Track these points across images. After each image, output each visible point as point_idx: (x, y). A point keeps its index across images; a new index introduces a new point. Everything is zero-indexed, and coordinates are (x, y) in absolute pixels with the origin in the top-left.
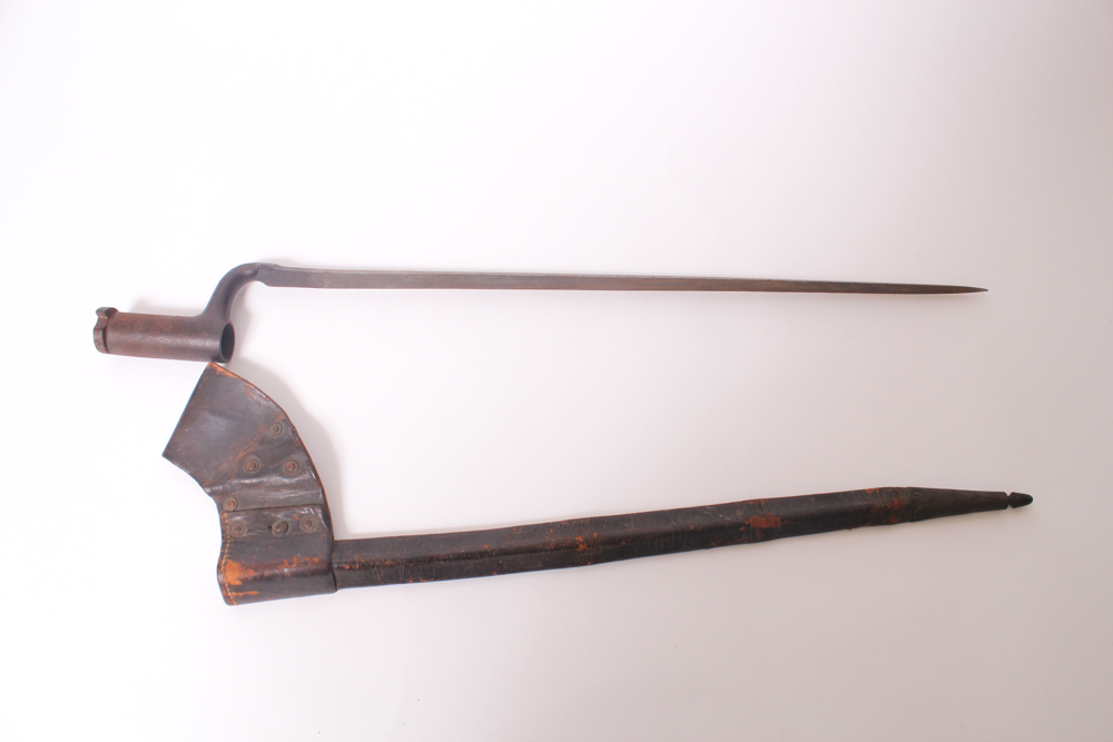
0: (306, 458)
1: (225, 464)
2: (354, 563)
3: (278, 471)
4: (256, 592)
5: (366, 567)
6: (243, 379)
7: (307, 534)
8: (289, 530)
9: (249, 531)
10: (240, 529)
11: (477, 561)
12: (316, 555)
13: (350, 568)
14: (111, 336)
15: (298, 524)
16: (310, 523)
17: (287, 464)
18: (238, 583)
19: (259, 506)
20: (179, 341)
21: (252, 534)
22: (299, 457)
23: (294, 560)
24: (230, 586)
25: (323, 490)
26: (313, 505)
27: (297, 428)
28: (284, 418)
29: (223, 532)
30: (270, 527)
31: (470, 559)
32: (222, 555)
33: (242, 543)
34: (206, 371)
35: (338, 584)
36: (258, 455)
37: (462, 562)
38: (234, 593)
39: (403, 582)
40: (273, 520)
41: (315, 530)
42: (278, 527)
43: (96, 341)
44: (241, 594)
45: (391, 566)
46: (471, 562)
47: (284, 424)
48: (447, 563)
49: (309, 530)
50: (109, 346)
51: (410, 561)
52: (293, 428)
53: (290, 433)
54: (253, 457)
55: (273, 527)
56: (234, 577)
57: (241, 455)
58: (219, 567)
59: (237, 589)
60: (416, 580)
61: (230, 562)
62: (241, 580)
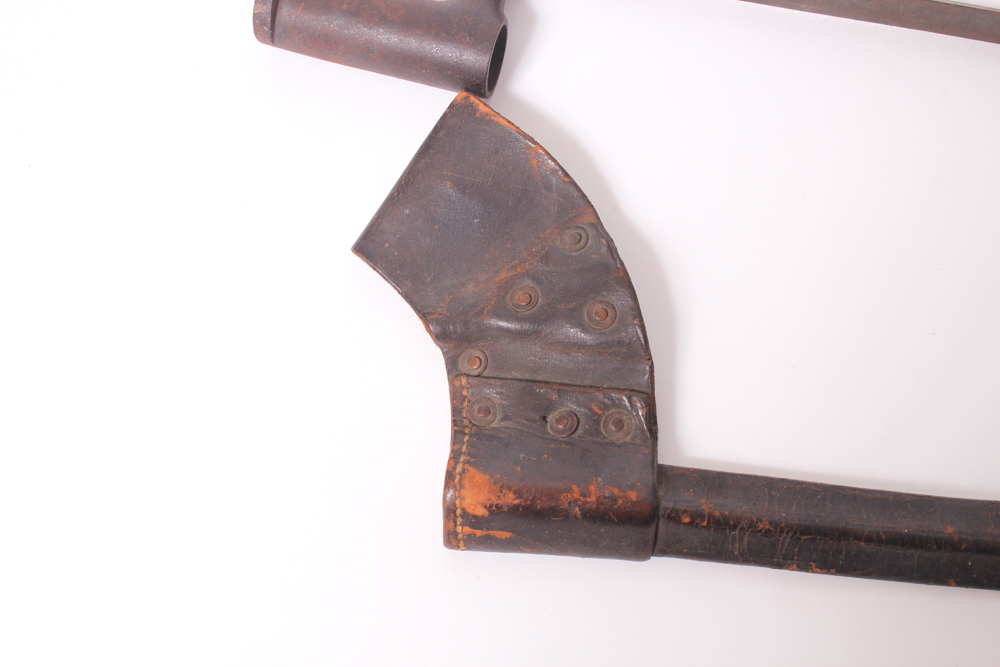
0: (631, 302)
1: (470, 287)
2: (701, 515)
3: (574, 317)
4: (508, 535)
5: (721, 524)
6: (526, 136)
7: (612, 444)
8: (580, 431)
9: (505, 418)
10: (487, 411)
11: (926, 554)
12: (632, 487)
13: (691, 523)
14: (286, 13)
15: (597, 422)
16: (619, 424)
17: (594, 309)
18: (481, 512)
19: (527, 376)
20: (413, 43)
21: (510, 424)
22: (619, 300)
23: (592, 488)
24: (465, 515)
25: (652, 367)
26: (631, 392)
27: (617, 244)
28: (592, 220)
29: (456, 411)
30: (544, 418)
31: (915, 546)
32: (455, 456)
33: (492, 438)
34: (452, 106)
35: (658, 547)
36: (538, 282)
37: (900, 551)
38: (467, 529)
39: (779, 566)
40: (549, 406)
41: (628, 439)
42: (558, 421)
43: (256, 16)
44: (479, 533)
45: (768, 532)
46: (916, 554)
47: (591, 232)
48: (871, 548)
49: (618, 437)
50: (278, 31)
51: (806, 530)
52: (610, 241)
53: (604, 250)
54: (528, 282)
55: (549, 419)
56: (475, 502)
57: (504, 275)
58: (450, 476)
59: (474, 522)
60: (804, 567)
61: (472, 470)
62: (489, 508)
